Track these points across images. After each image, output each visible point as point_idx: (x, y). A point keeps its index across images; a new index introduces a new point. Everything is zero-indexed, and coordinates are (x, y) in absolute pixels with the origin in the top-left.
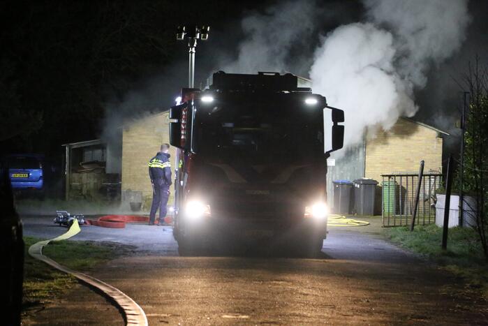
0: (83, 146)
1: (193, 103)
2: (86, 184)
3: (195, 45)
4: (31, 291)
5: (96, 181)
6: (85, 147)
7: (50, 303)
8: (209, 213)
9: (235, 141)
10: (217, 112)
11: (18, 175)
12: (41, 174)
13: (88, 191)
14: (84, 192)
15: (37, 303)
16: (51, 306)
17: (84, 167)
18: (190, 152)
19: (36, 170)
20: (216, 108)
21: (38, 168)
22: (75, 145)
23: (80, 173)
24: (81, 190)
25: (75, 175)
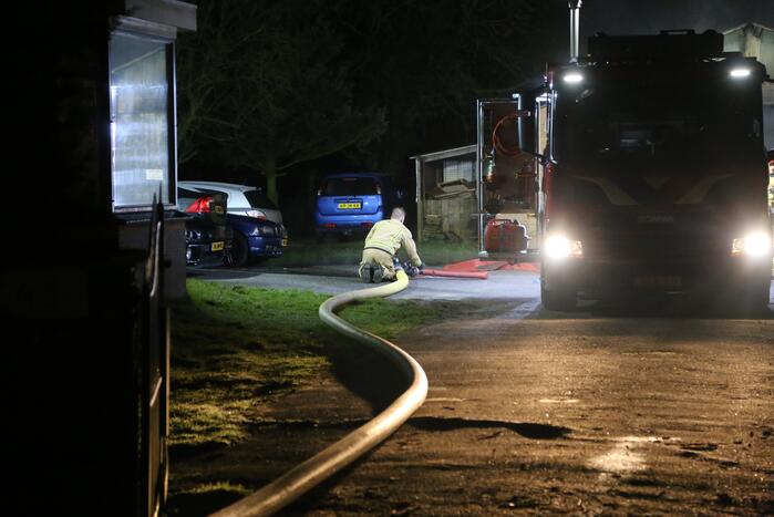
0: (441, 157)
1: (551, 85)
2: (448, 216)
3: (579, 6)
4: (289, 368)
5: (462, 211)
6: (446, 159)
7: (306, 384)
8: (580, 253)
9: (624, 141)
10: (587, 98)
11: (347, 206)
12: (380, 203)
13: (450, 226)
14: (446, 228)
15: (288, 384)
16: (304, 389)
17: (444, 189)
18: (549, 160)
19: (373, 197)
20: (586, 92)
21: (375, 193)
22: (430, 157)
23: (437, 199)
24: (440, 225)
25: (431, 203)
